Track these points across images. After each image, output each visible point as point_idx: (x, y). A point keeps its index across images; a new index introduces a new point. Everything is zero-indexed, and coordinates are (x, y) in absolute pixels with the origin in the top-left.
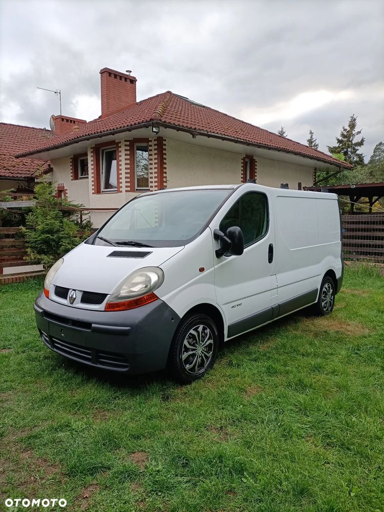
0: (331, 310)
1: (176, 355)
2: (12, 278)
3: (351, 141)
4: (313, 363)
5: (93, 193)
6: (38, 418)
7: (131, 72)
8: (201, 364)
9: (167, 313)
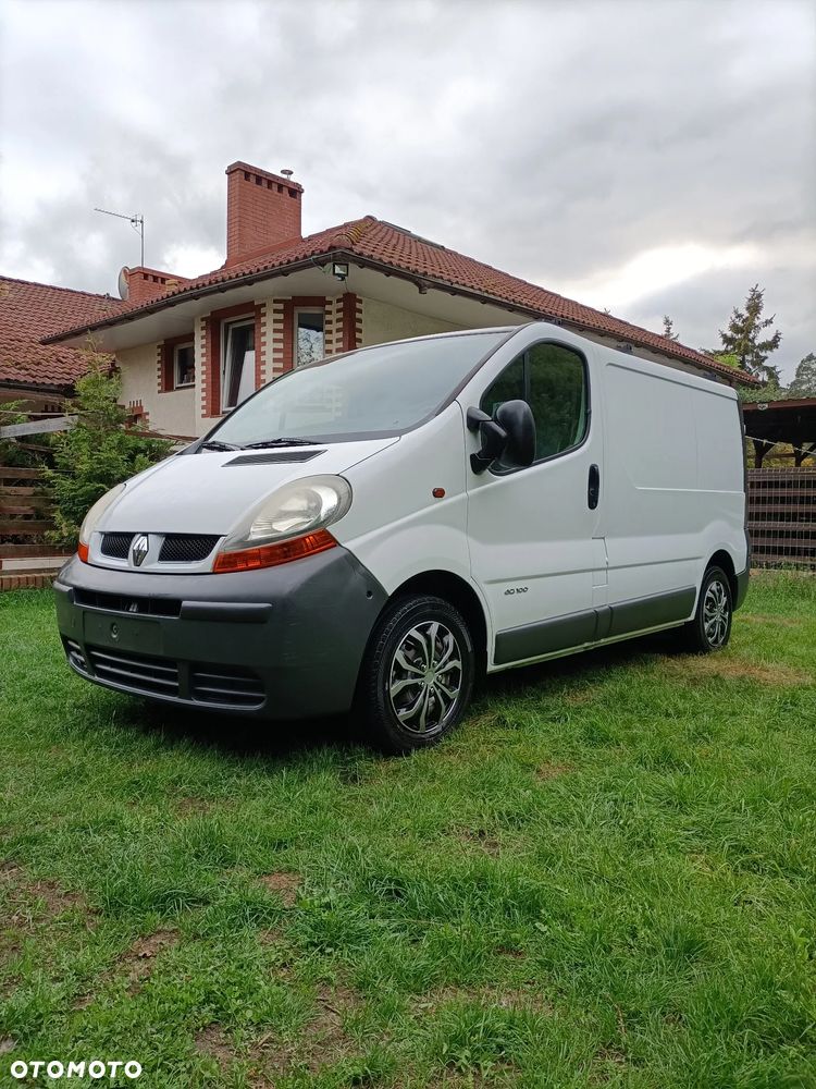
0: (725, 642)
1: (376, 681)
2: (19, 579)
3: (752, 341)
4: (691, 727)
5: (203, 416)
6: (46, 809)
7: (291, 173)
8: (433, 712)
9: (356, 579)
